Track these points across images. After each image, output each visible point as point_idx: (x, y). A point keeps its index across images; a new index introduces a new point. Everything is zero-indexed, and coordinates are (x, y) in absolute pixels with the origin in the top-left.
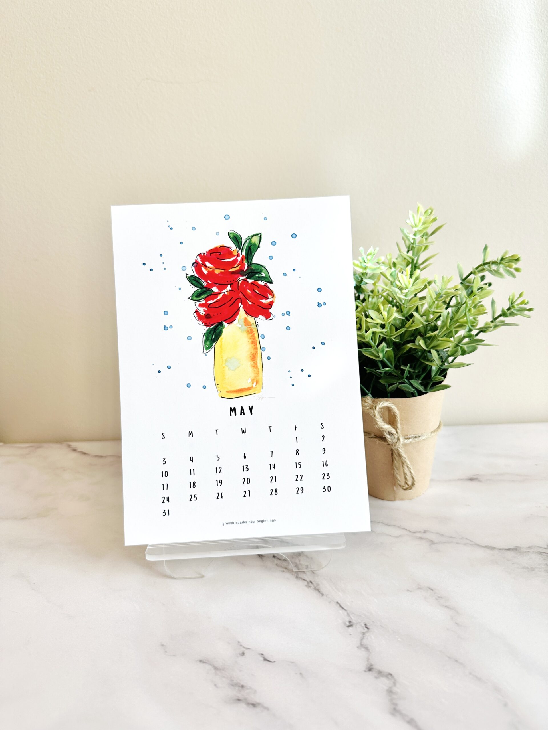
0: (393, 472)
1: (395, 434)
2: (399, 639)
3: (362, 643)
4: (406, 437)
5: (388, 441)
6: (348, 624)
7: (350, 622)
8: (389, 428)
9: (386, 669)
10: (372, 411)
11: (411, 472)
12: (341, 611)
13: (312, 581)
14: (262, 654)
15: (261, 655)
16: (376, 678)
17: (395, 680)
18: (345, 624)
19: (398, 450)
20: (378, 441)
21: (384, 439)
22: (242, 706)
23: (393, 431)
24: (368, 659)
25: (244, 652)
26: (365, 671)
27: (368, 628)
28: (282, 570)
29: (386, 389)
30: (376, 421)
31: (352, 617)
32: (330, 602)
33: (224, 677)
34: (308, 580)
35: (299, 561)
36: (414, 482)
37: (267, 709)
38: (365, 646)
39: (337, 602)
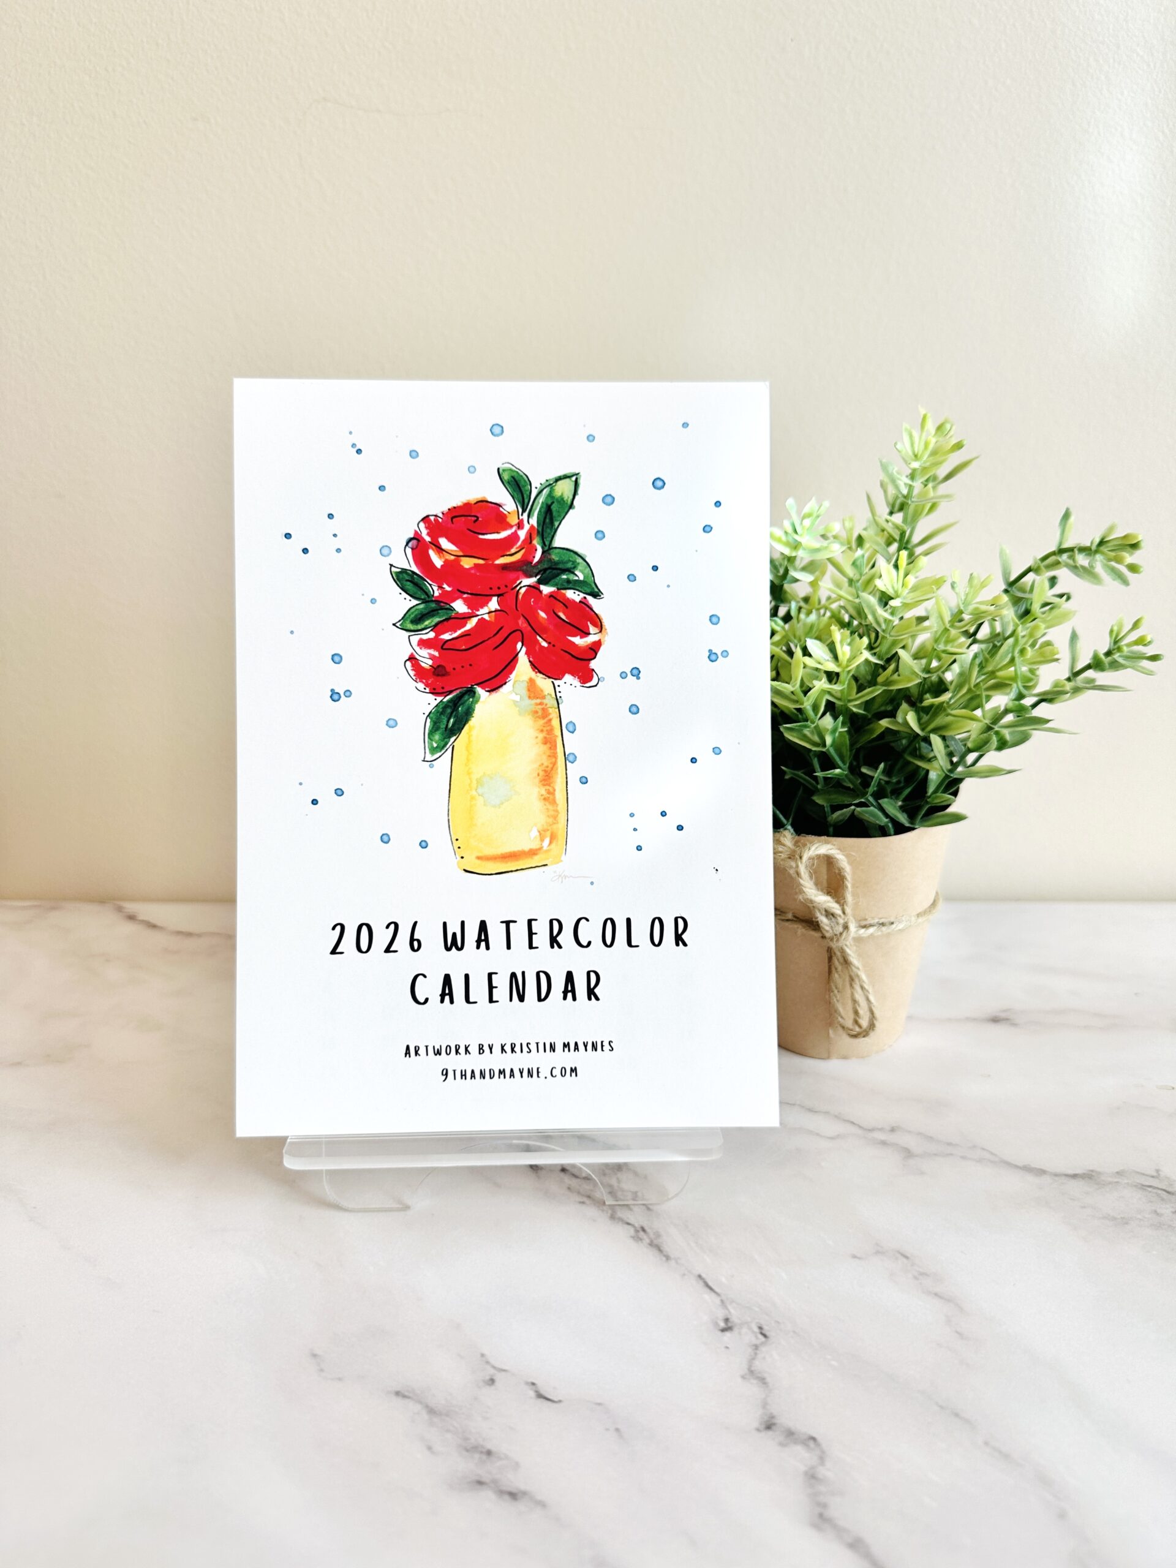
0: (830, 997)
1: (840, 916)
2: (834, 1363)
3: (753, 1369)
4: (864, 923)
5: (822, 930)
6: (722, 1325)
7: (727, 1320)
8: (828, 902)
9: (803, 1427)
10: (793, 864)
11: (868, 999)
12: (708, 1296)
13: (646, 1228)
14: (533, 1384)
15: (534, 1387)
16: (782, 1444)
17: (823, 1452)
18: (716, 1324)
19: (843, 951)
20: (800, 929)
21: (814, 925)
22: (487, 1497)
23: (835, 908)
24: (765, 1405)
25: (494, 1378)
26: (758, 1430)
27: (765, 1336)
28: (582, 1200)
29: (825, 817)
30: (800, 884)
31: (732, 1311)
32: (684, 1275)
33: (448, 1431)
34: (636, 1225)
35: (619, 1181)
36: (875, 1022)
37: (542, 1504)
38: (759, 1375)
39: (700, 1276)
